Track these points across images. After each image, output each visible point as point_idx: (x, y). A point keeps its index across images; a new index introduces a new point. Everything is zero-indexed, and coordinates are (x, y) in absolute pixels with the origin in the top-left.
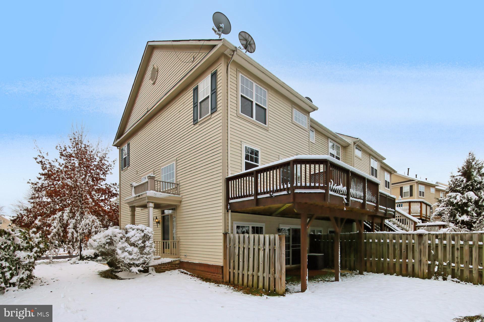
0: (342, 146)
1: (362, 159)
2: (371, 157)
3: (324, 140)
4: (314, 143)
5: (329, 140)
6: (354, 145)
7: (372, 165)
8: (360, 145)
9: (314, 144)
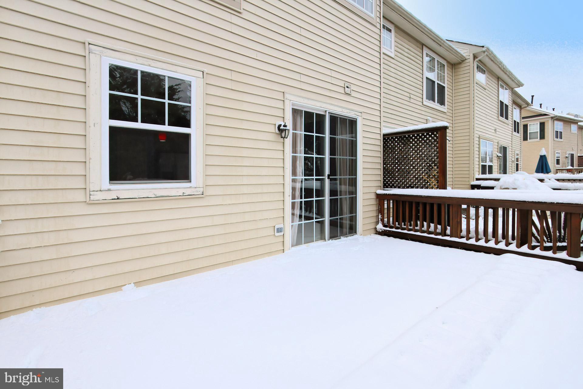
0: (448, 62)
1: (486, 88)
2: (500, 82)
3: (414, 50)
4: (393, 56)
5: (426, 51)
6: (474, 60)
7: (501, 98)
8: (487, 61)
9: (393, 58)
